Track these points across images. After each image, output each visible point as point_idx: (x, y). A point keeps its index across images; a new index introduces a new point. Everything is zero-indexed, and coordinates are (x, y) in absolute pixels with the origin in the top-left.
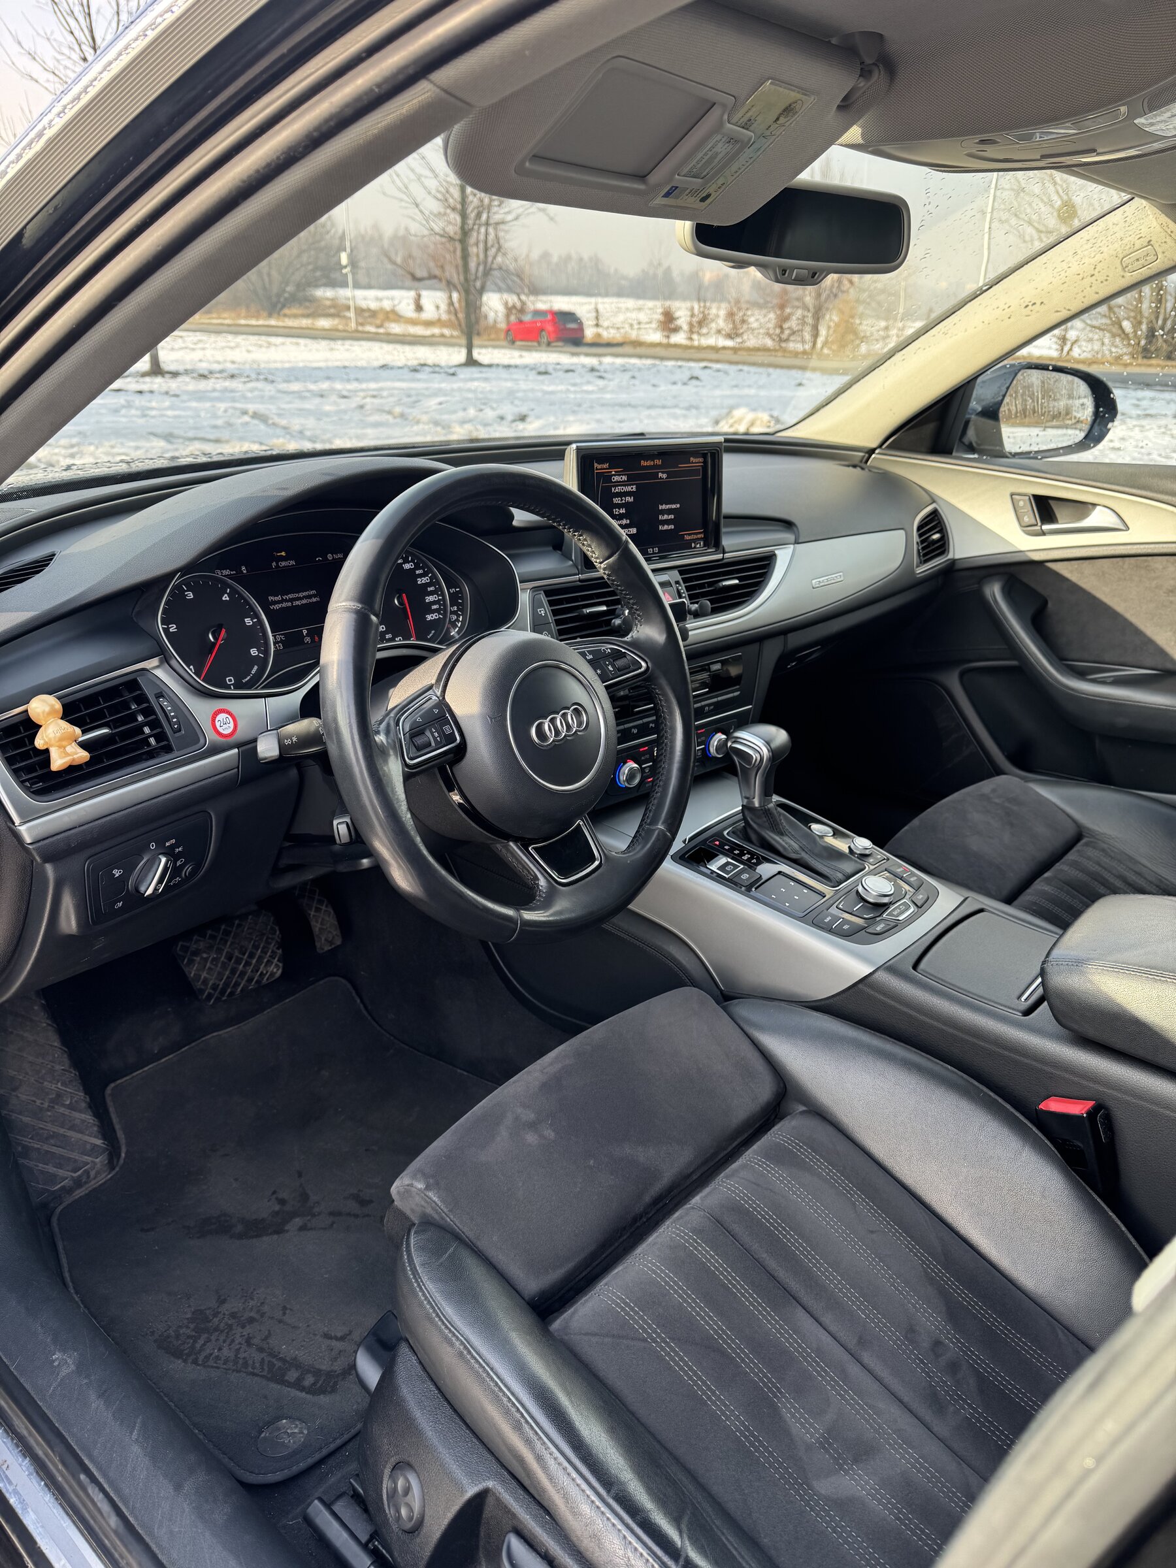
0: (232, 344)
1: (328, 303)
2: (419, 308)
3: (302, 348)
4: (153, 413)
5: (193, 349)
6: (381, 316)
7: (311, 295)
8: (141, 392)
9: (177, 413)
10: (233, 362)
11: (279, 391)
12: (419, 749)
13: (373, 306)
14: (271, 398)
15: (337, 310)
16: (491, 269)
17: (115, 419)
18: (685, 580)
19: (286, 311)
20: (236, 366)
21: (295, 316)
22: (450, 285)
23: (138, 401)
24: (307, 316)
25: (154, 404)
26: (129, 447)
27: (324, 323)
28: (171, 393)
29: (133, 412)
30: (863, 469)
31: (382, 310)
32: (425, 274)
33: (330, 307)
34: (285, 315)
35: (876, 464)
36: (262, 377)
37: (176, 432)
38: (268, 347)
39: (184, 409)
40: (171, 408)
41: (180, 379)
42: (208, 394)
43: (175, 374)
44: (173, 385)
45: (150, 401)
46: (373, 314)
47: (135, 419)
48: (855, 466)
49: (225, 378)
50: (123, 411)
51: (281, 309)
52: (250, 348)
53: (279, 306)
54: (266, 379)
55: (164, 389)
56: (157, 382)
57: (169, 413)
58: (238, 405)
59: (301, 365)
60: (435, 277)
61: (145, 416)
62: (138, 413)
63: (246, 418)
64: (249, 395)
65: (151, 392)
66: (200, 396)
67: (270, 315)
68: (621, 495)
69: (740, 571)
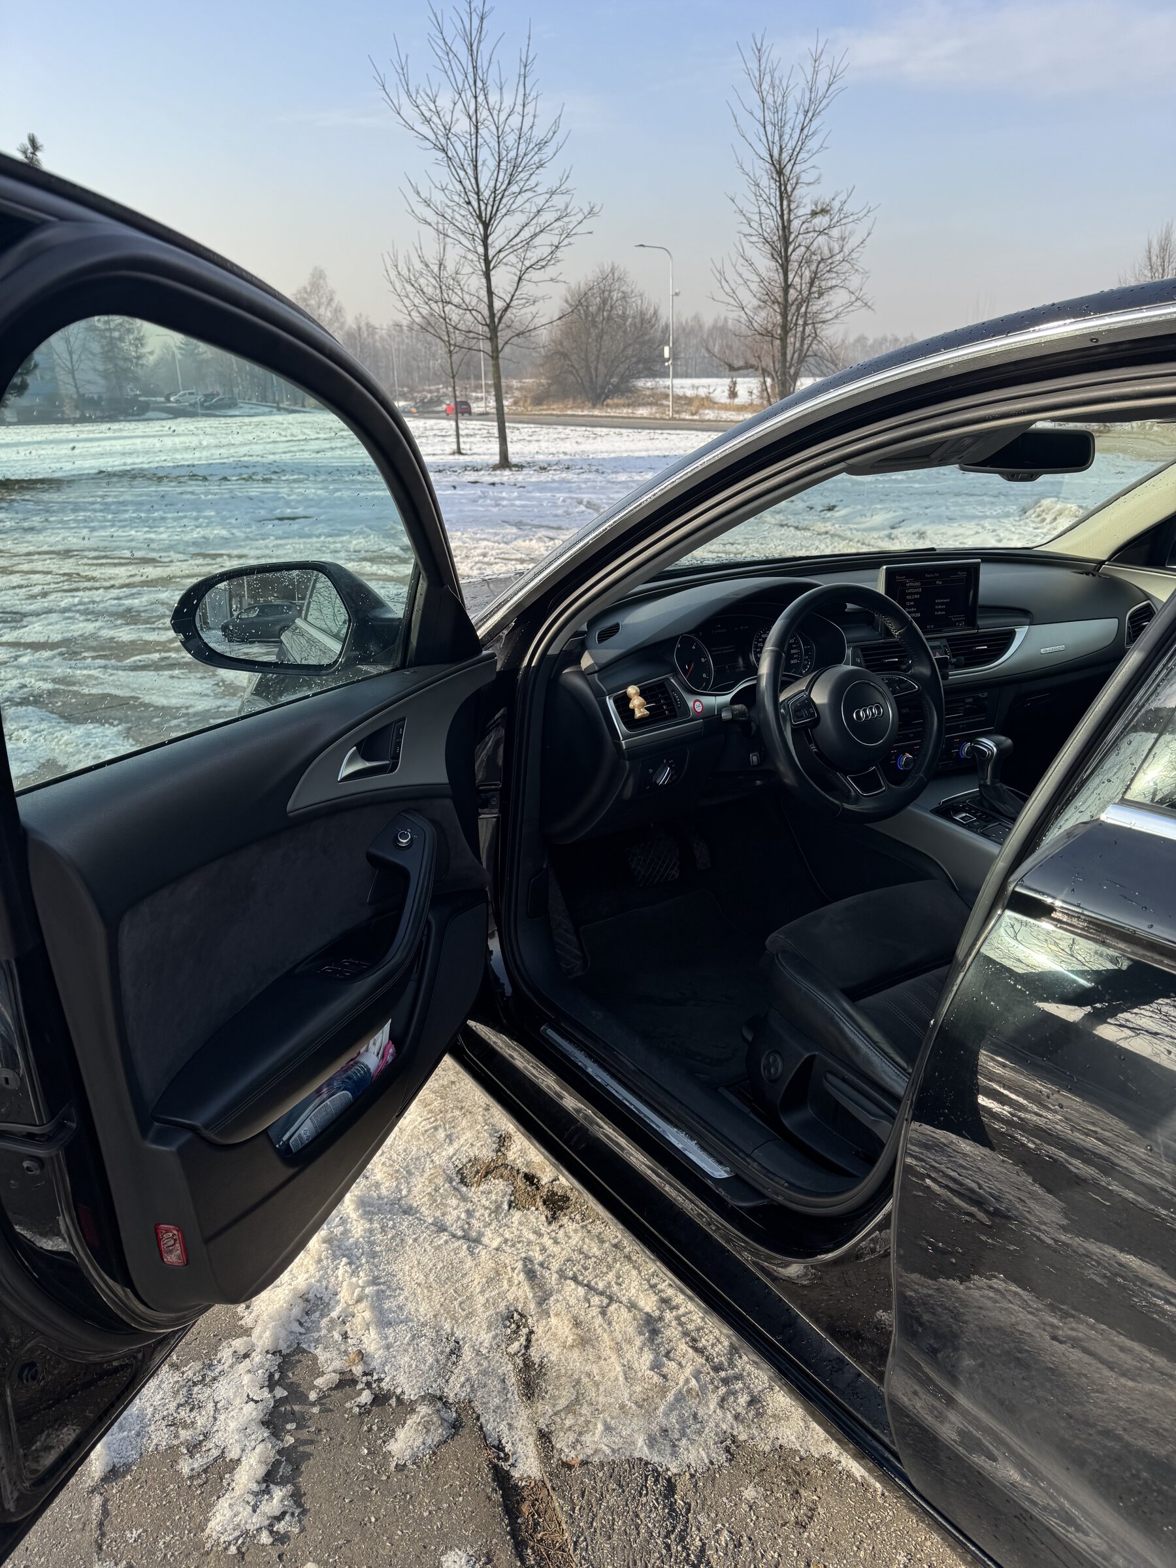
0: (563, 436)
1: (648, 393)
2: (733, 394)
3: (626, 438)
4: (505, 503)
5: (530, 441)
6: (696, 403)
7: (634, 386)
8: (493, 484)
9: (523, 502)
10: (565, 453)
11: (609, 482)
12: (798, 717)
13: (690, 393)
14: (602, 488)
15: (656, 399)
16: (805, 356)
17: (475, 508)
18: (950, 645)
19: (609, 401)
20: (568, 457)
21: (617, 406)
22: (765, 373)
23: (492, 492)
24: (629, 405)
25: (504, 494)
26: (488, 533)
27: (643, 412)
28: (519, 485)
29: (489, 502)
30: (1093, 575)
31: (697, 396)
32: (741, 363)
33: (649, 396)
34: (607, 406)
35: (1105, 572)
36: (594, 468)
37: (525, 520)
38: (595, 438)
39: (529, 499)
40: (519, 498)
41: (525, 471)
42: (549, 485)
43: (520, 467)
44: (520, 477)
45: (501, 492)
46: (689, 401)
47: (490, 508)
48: (1087, 574)
49: (562, 470)
50: (480, 501)
51: (604, 400)
52: (579, 440)
53: (603, 396)
54: (597, 471)
55: (512, 480)
56: (506, 475)
57: (517, 503)
58: (574, 495)
59: (625, 455)
60: (752, 367)
61: (498, 505)
62: (493, 502)
63: (582, 508)
64: (583, 486)
65: (502, 484)
66: (541, 487)
67: (594, 406)
68: (911, 594)
69: (989, 641)
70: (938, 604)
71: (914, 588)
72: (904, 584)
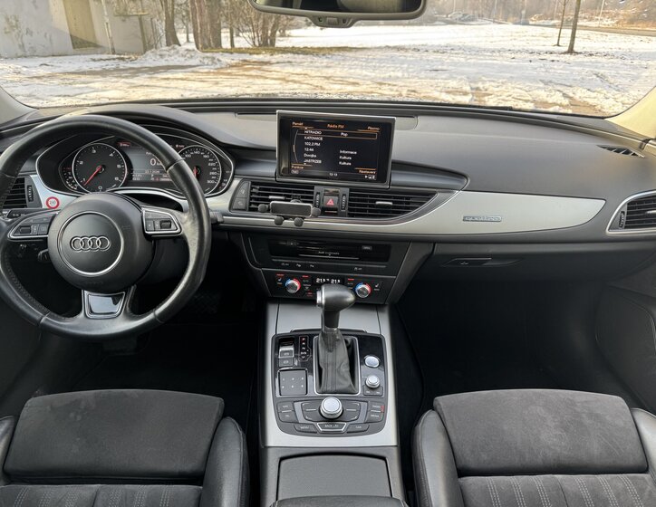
12: (21, 233)
44: (580, 58)
66: (580, 64)
68: (311, 141)
69: (395, 197)
70: (343, 155)
71: (314, 136)
72: (303, 131)
